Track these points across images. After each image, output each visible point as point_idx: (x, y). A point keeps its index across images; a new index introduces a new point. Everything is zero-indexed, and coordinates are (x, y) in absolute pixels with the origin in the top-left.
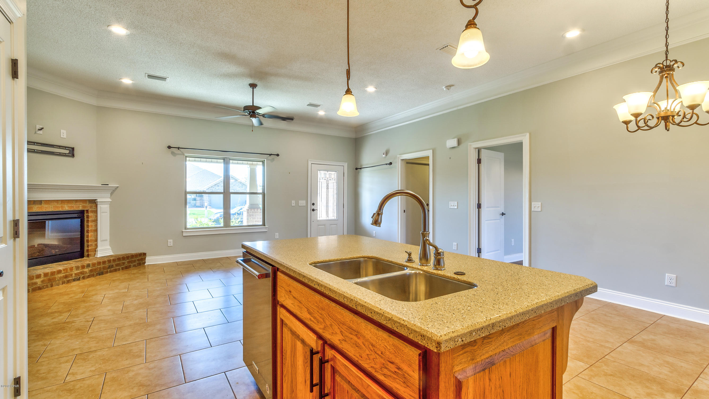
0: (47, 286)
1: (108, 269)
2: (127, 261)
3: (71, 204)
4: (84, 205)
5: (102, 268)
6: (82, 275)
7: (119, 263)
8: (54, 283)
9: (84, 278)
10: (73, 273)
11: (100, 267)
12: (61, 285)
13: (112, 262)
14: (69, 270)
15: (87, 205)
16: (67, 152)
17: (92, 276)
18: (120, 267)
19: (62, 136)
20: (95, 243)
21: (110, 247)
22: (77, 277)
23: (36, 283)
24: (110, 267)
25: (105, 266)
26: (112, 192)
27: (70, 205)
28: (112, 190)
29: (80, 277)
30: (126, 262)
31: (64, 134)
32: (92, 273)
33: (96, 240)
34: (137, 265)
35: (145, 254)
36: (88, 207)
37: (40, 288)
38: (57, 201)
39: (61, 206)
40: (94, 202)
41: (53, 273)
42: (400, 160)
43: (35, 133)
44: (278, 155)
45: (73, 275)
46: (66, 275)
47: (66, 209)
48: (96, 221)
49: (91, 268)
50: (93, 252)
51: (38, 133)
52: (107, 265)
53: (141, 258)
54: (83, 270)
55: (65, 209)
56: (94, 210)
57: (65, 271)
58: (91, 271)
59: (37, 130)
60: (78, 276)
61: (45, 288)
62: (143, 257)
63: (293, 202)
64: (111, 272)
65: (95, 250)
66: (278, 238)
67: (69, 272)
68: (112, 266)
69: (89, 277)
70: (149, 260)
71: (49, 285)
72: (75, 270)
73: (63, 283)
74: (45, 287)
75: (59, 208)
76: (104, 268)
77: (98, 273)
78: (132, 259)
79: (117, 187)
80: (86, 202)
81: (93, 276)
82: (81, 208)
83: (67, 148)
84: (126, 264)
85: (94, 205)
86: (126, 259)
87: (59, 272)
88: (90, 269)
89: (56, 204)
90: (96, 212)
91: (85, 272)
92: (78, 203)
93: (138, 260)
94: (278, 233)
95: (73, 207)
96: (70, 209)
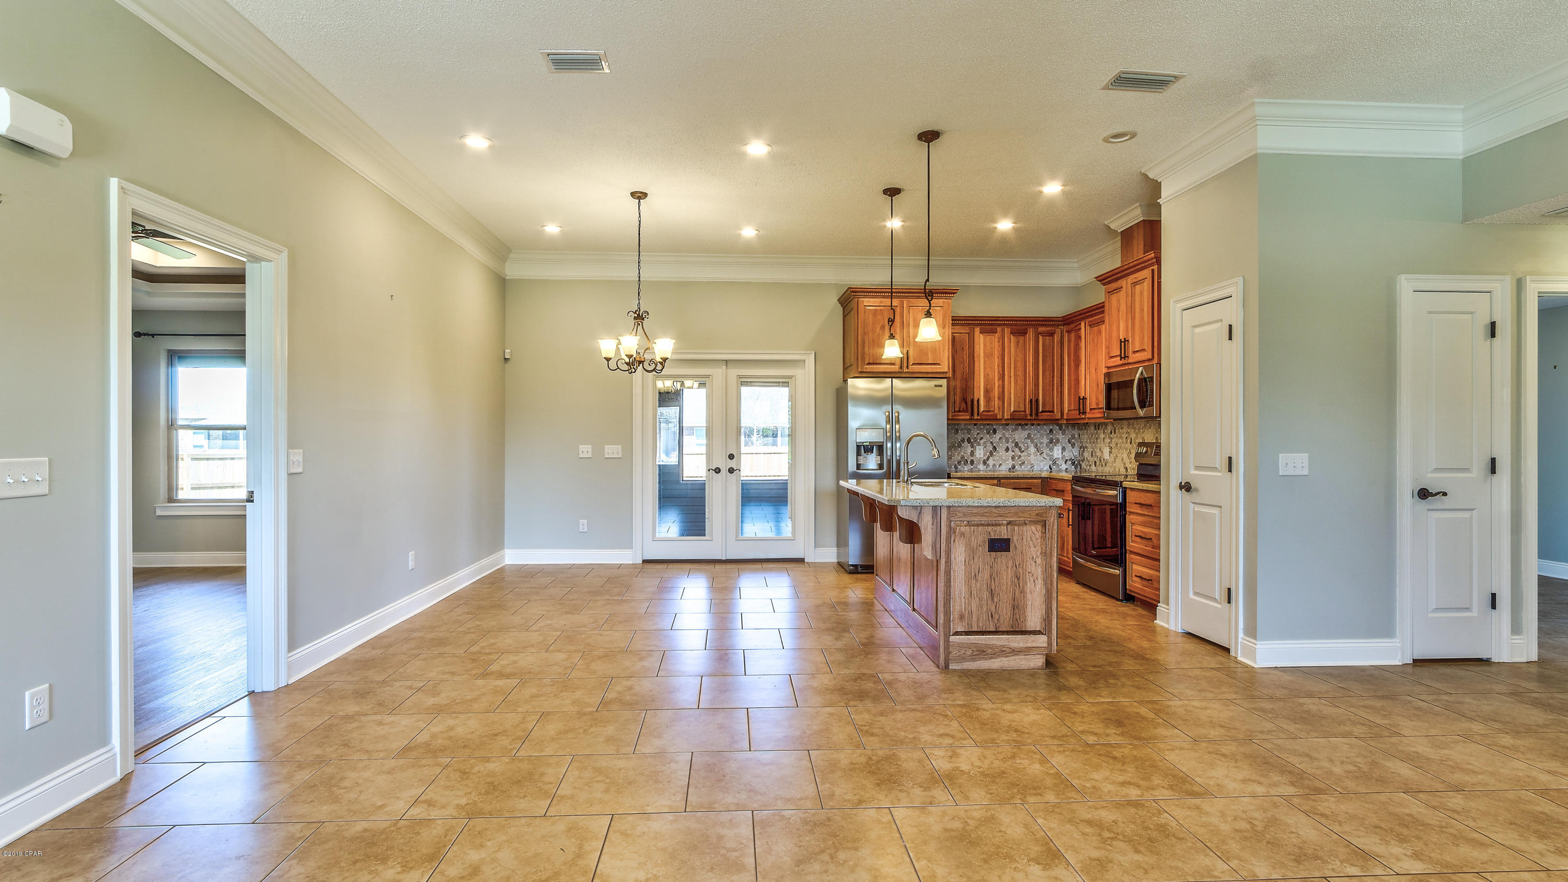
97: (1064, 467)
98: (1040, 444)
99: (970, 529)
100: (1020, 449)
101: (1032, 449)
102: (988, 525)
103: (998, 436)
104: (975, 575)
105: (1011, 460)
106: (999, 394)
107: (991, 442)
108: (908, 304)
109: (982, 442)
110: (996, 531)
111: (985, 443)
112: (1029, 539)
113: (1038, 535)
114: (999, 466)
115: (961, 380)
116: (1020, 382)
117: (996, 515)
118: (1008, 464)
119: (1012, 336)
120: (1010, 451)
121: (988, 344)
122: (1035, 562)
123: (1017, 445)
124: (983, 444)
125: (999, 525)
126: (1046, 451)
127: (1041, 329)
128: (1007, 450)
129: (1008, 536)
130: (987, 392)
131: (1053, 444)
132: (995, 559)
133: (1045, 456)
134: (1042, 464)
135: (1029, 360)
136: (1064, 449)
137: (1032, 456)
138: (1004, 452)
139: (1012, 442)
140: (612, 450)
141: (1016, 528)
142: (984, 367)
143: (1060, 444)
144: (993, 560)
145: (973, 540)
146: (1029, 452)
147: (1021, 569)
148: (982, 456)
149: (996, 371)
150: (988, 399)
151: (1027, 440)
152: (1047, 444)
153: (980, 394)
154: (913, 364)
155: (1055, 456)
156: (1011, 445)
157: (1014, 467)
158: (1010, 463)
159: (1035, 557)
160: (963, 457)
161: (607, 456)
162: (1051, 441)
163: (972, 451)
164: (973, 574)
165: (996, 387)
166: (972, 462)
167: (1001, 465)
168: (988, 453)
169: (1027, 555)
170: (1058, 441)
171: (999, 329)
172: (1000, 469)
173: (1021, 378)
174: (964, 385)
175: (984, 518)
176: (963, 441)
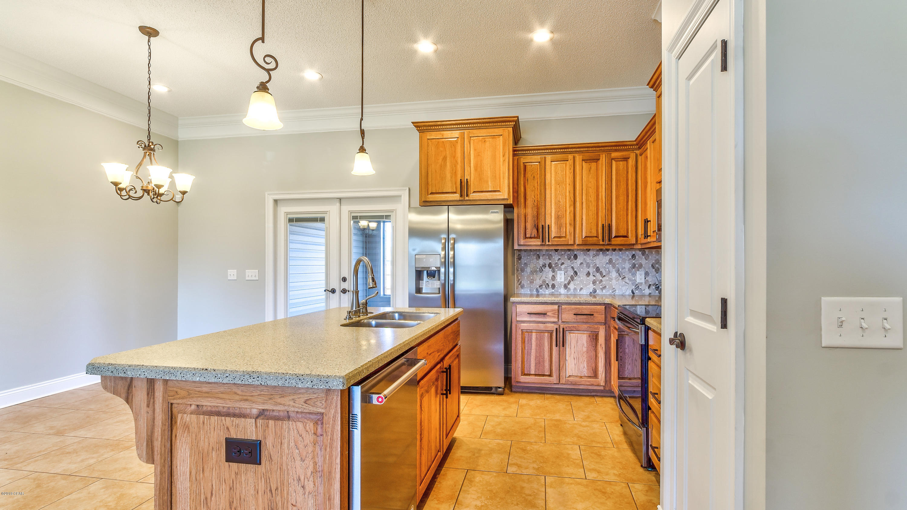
97: (647, 291)
98: (622, 269)
99: (198, 419)
100: (601, 273)
101: (614, 274)
102: (228, 415)
103: (579, 261)
104: (206, 498)
105: (591, 285)
106: (570, 220)
107: (572, 268)
108: (468, 135)
109: (563, 267)
110: (237, 426)
111: (565, 268)
112: (292, 444)
113: (309, 438)
114: (580, 290)
115: (532, 208)
116: (593, 208)
117: (237, 397)
118: (589, 288)
119: (584, 163)
120: (591, 276)
121: (559, 172)
122: (303, 487)
123: (598, 270)
124: (564, 269)
125: (242, 416)
126: (628, 276)
127: (614, 155)
128: (588, 274)
129: (257, 435)
130: (558, 218)
131: (636, 269)
132: (236, 474)
133: (627, 281)
134: (624, 288)
135: (602, 186)
136: (647, 274)
137: (614, 281)
138: (585, 277)
139: (594, 267)
140: (251, 274)
141: (271, 422)
142: (555, 195)
143: (643, 269)
144: (233, 476)
145: (202, 437)
146: (610, 277)
147: (279, 498)
148: (563, 280)
149: (568, 198)
150: (559, 226)
151: (608, 265)
152: (629, 270)
153: (551, 220)
154: (474, 192)
155: (638, 281)
156: (592, 270)
157: (595, 291)
158: (591, 287)
159: (302, 478)
160: (544, 281)
161: (247, 278)
162: (634, 266)
163: (553, 276)
164: (203, 497)
165: (568, 213)
166: (553, 286)
167: (581, 289)
168: (569, 278)
169: (288, 474)
170: (641, 266)
171: (570, 157)
172: (582, 292)
173: (593, 203)
174: (535, 212)
175: (218, 401)
176: (544, 266)
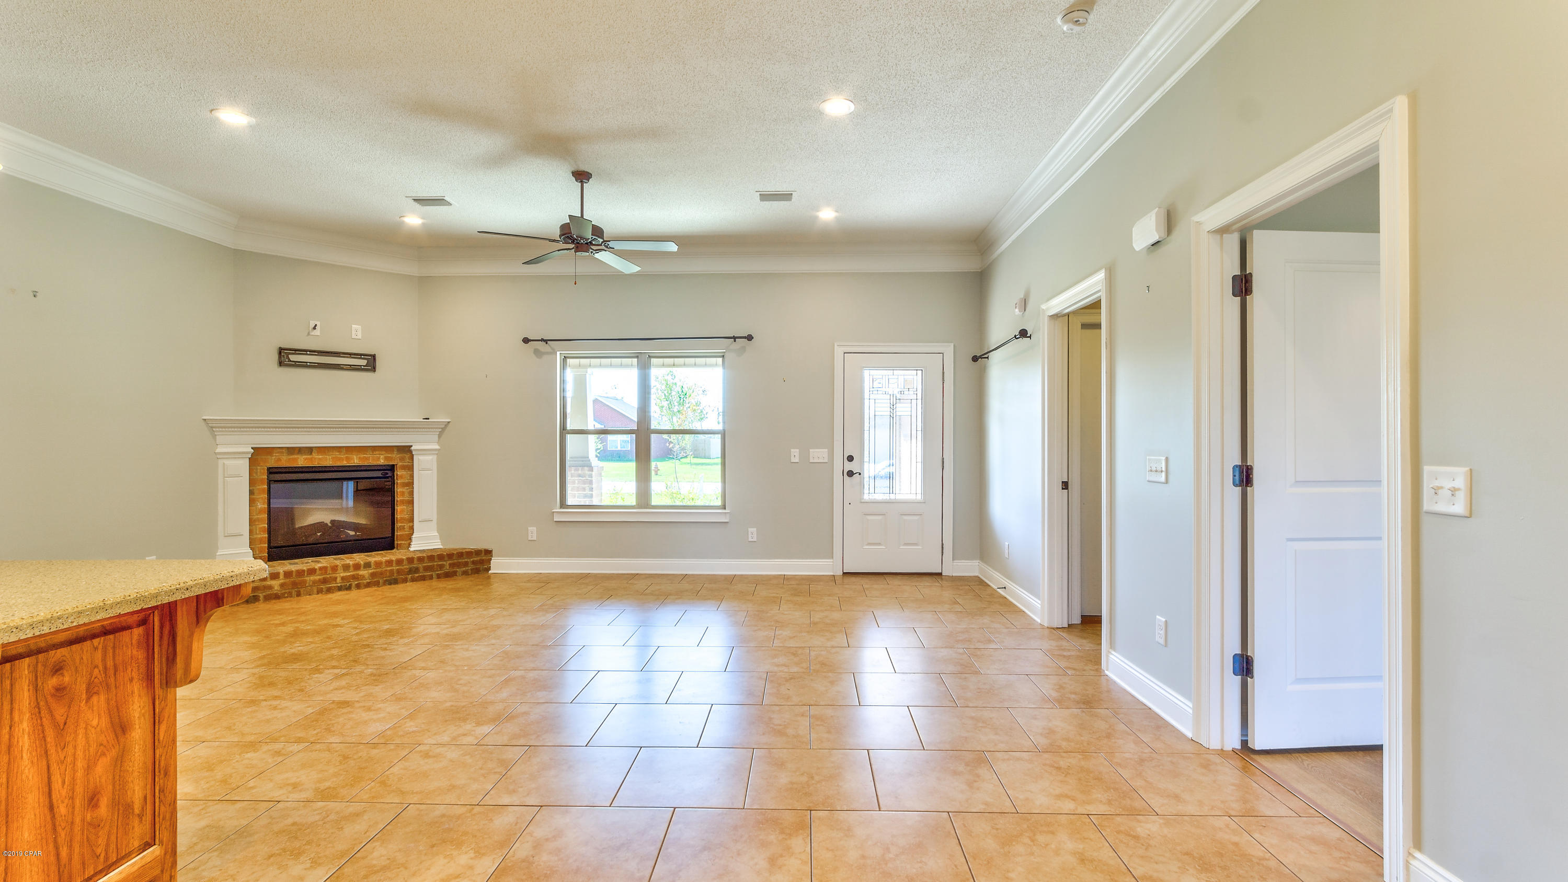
0: (290, 595)
1: (409, 575)
2: (449, 562)
3: (364, 454)
4: (389, 455)
5: (395, 571)
6: (356, 581)
7: (431, 565)
8: (302, 590)
9: (358, 587)
10: (338, 575)
11: (391, 570)
12: (315, 594)
13: (415, 562)
14: (329, 571)
15: (394, 456)
16: (364, 362)
17: (375, 586)
18: (434, 573)
19: (354, 336)
20: (409, 524)
21: (437, 534)
22: (345, 584)
23: (270, 587)
24: (411, 571)
25: (402, 569)
26: (440, 432)
27: (362, 456)
28: (440, 428)
29: (350, 585)
30: (447, 564)
31: (357, 331)
32: (375, 580)
33: (411, 520)
34: (470, 572)
35: (489, 552)
36: (395, 458)
37: (277, 597)
38: (339, 449)
39: (346, 457)
40: (406, 450)
41: (300, 573)
42: (1046, 319)
43: (309, 334)
44: (750, 338)
45: (339, 580)
46: (324, 578)
47: (354, 463)
48: (410, 484)
49: (372, 571)
50: (405, 541)
51: (313, 334)
52: (406, 567)
53: (480, 560)
54: (357, 572)
55: (352, 462)
56: (407, 465)
57: (323, 572)
58: (373, 575)
59: (310, 329)
60: (348, 582)
61: (286, 597)
62: (484, 558)
63: (795, 453)
64: (413, 580)
65: (409, 538)
66: (755, 539)
67: (329, 574)
68: (417, 570)
69: (368, 585)
70: (498, 565)
71: (294, 593)
72: (342, 571)
73: (320, 591)
74: (286, 595)
75: (343, 460)
76: (399, 572)
77: (386, 580)
78: (460, 561)
79: (449, 422)
80: (393, 451)
81: (377, 584)
82: (382, 461)
83: (363, 357)
84: (447, 568)
85: (407, 456)
86: (446, 558)
87: (312, 571)
88: (370, 571)
89: (337, 453)
90: (411, 468)
91: (361, 575)
92: (377, 452)
93: (473, 562)
94: (755, 529)
95: (367, 459)
96: (361, 463)
